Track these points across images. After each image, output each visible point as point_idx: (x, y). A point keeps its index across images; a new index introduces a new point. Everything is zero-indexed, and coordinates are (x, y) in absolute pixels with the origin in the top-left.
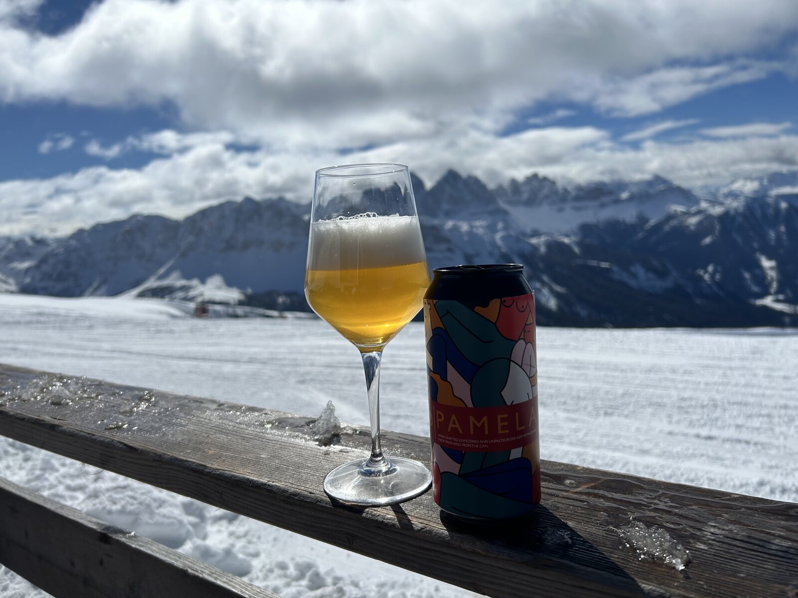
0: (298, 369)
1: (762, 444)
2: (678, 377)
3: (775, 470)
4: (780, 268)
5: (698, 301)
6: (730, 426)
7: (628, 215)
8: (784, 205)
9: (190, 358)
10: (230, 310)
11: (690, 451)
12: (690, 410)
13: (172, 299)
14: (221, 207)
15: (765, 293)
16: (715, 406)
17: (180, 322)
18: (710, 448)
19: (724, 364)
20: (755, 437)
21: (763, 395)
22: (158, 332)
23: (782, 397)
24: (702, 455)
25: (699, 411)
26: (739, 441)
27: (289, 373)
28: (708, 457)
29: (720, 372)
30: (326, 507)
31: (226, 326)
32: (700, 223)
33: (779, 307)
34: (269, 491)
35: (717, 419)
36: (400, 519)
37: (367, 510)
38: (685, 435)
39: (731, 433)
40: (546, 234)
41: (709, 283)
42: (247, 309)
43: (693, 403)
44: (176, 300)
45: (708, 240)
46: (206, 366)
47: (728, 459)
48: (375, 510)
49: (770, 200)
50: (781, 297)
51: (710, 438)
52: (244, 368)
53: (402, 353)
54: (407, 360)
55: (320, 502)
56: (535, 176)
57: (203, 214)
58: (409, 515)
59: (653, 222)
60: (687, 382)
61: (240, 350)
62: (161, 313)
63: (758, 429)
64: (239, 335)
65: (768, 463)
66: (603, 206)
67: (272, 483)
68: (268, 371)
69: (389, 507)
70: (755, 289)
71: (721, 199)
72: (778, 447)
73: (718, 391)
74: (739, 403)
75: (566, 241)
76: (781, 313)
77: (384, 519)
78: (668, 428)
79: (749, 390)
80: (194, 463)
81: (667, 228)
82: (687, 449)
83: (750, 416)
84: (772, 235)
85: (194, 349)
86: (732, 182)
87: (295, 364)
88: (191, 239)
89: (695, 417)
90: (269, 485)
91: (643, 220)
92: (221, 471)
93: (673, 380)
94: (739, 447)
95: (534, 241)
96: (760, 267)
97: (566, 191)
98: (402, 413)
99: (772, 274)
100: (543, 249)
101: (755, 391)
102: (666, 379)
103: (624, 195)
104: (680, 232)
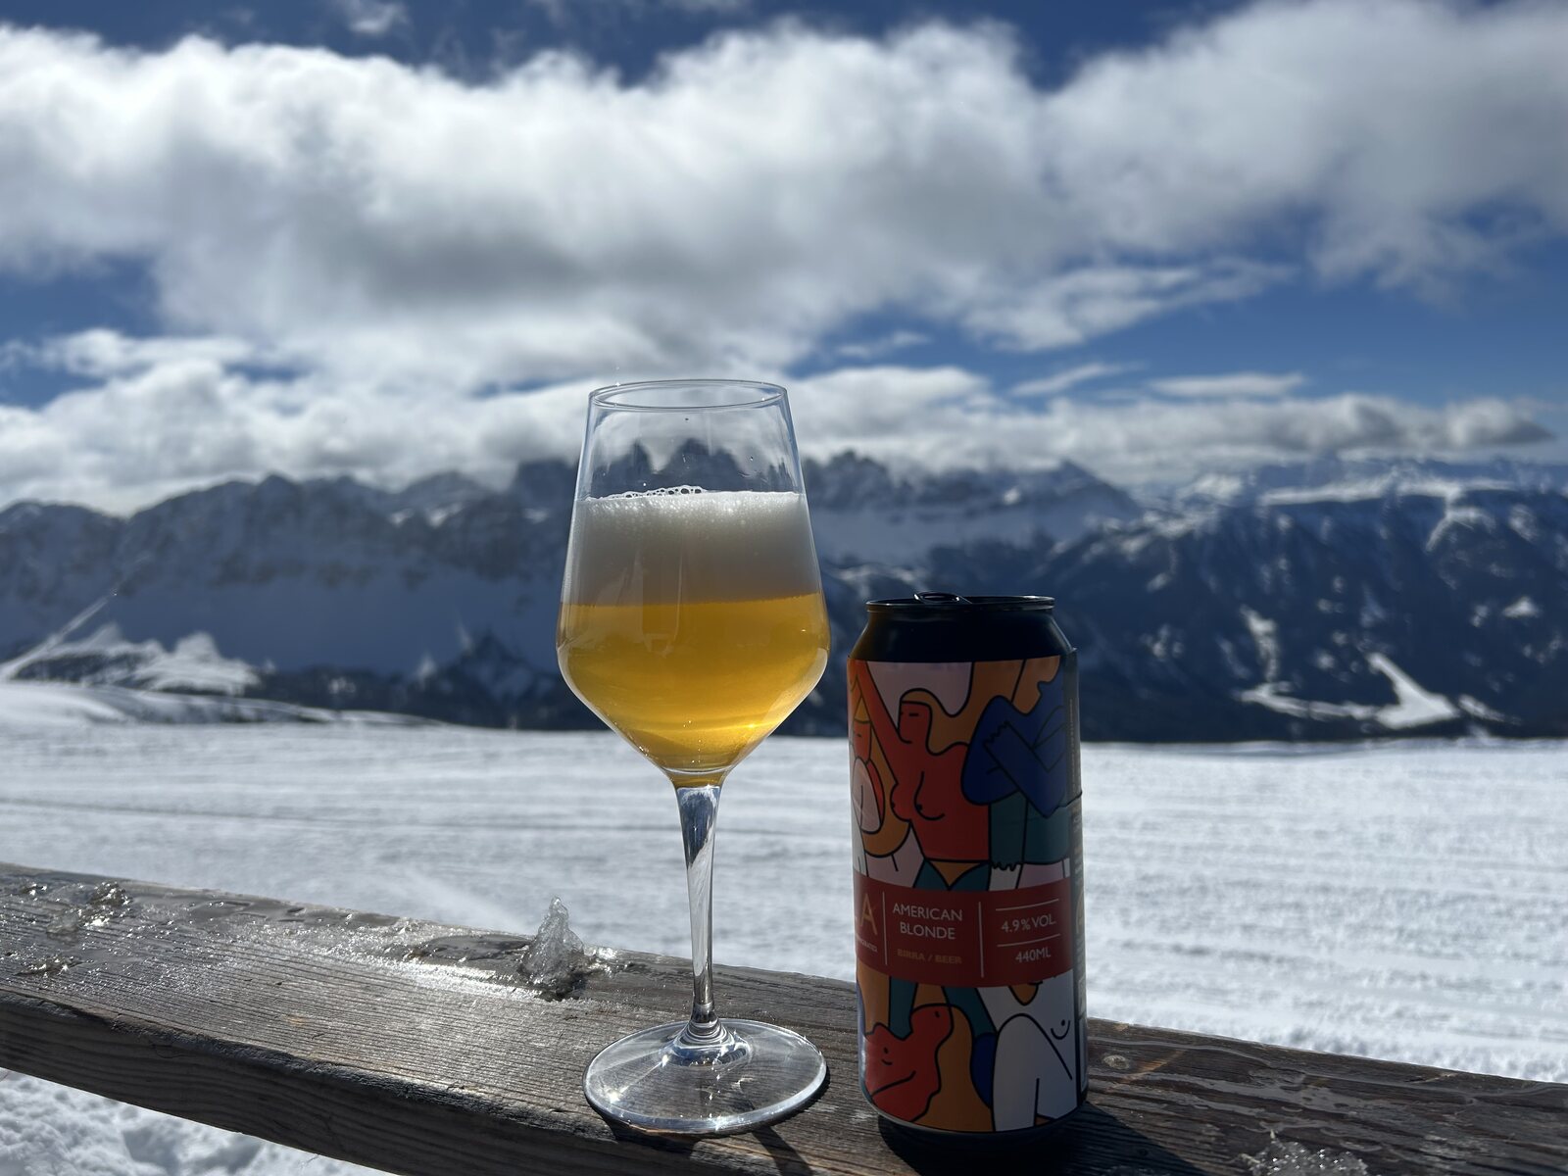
0: (381, 830)
1: (1292, 961)
2: (1134, 836)
3: (1318, 1011)
4: (1281, 634)
5: (1144, 693)
6: (1231, 928)
7: (1018, 532)
8: (1284, 522)
9: (140, 810)
10: (227, 708)
11: (1166, 980)
12: (1161, 899)
13: (95, 684)
14: (215, 492)
15: (1256, 680)
16: (1204, 890)
17: (117, 731)
18: (1200, 971)
19: (1213, 810)
20: (1277, 948)
21: (1285, 868)
22: (69, 752)
23: (1317, 871)
24: (1188, 986)
25: (1176, 900)
26: (1250, 956)
27: (363, 840)
28: (1199, 988)
29: (1207, 825)
30: (599, 1142)
31: (220, 740)
32: (1144, 551)
33: (1282, 705)
34: (454, 1109)
35: (1208, 916)
36: (782, 1162)
37: (700, 1144)
38: (1155, 947)
39: (1235, 941)
40: (871, 564)
41: (1162, 660)
42: (263, 705)
43: (1165, 885)
44: (107, 686)
45: (1159, 581)
46: (178, 826)
47: (1232, 991)
48: (719, 1145)
49: (1261, 514)
50: (1284, 686)
51: (1199, 952)
52: (263, 829)
53: (603, 794)
54: (614, 809)
55: (583, 1131)
56: (849, 456)
57: (176, 505)
58: (800, 1152)
59: (1060, 547)
60: (1149, 844)
61: (253, 790)
62: (69, 713)
63: (1280, 932)
64: (252, 759)
65: (1306, 998)
66: (971, 514)
67: (460, 1091)
68: (317, 835)
69: (749, 1136)
70: (1241, 671)
71: (1178, 506)
72: (1319, 966)
73: (1206, 863)
74: (1245, 884)
75: (907, 577)
76: (1284, 718)
77: (744, 1163)
78: (1124, 935)
79: (1259, 859)
80: (258, 1049)
81: (1086, 558)
82: (1161, 974)
83: (1265, 909)
84: (1266, 574)
85: (152, 790)
86: (1198, 478)
87: (376, 819)
88: (146, 557)
89: (1170, 913)
90: (453, 1096)
91: (1044, 542)
92: (329, 1066)
93: (1124, 842)
94: (1252, 967)
95: (848, 576)
96: (1246, 631)
97: (906, 486)
98: (608, 921)
99: (1268, 646)
100: (864, 592)
101: (1270, 859)
102: (1112, 840)
103: (1011, 496)
104: (1111, 565)
